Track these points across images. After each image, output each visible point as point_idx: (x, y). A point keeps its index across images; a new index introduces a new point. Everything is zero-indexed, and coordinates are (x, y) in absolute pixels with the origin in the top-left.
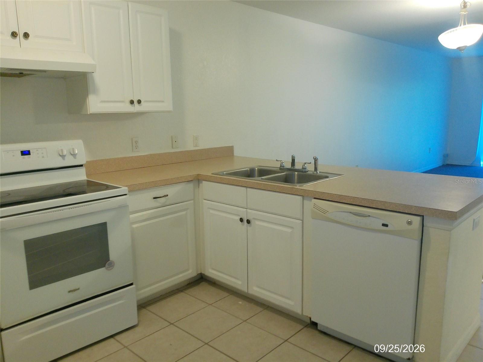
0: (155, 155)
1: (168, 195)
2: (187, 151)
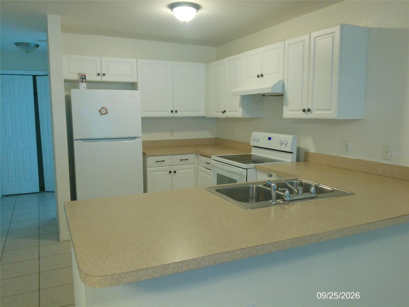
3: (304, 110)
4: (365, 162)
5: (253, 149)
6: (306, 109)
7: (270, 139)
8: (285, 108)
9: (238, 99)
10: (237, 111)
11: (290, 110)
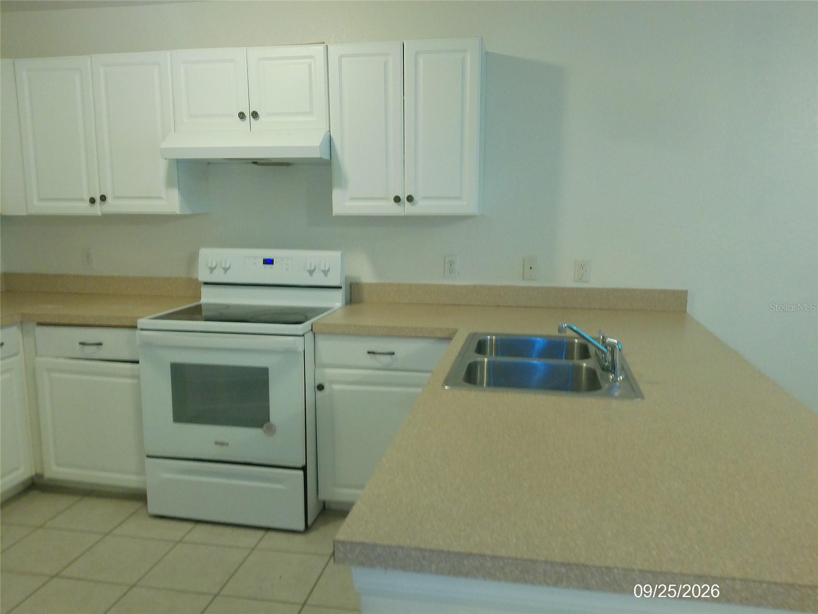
0: (482, 287)
1: (394, 354)
2: (554, 288)
3: (397, 199)
4: (491, 288)
5: (205, 290)
6: (404, 197)
7: (268, 262)
8: (336, 194)
9: (162, 168)
10: (159, 198)
11: (352, 199)
